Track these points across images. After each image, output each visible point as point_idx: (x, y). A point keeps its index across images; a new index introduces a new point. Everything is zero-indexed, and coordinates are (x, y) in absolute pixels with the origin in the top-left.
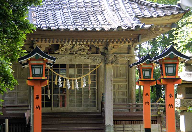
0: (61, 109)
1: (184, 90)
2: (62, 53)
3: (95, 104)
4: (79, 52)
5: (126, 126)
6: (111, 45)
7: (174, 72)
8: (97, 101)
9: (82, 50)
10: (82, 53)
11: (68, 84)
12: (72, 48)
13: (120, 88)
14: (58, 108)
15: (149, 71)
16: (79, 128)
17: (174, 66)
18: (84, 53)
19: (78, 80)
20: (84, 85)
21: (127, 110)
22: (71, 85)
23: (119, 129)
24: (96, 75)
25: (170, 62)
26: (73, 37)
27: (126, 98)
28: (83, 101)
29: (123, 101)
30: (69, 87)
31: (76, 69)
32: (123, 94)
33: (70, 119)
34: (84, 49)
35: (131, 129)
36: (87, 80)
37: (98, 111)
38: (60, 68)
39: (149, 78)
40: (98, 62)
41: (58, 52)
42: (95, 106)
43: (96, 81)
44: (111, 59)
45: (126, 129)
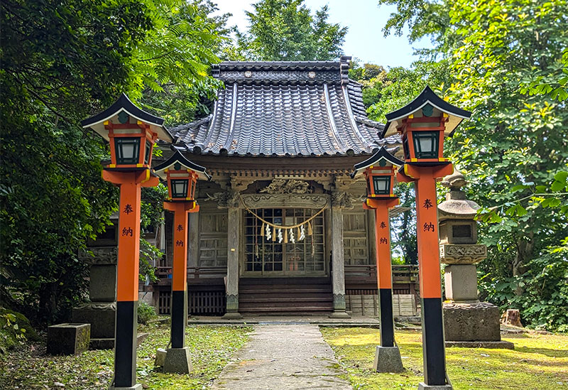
0: (274, 274)
1: (450, 230)
2: (271, 192)
3: (323, 267)
4: (294, 191)
5: (366, 296)
6: (339, 180)
7: (434, 150)
8: (324, 262)
9: (299, 187)
10: (298, 192)
11: (280, 235)
12: (285, 184)
13: (356, 244)
14: (270, 272)
15: (386, 181)
16: (298, 299)
17: (435, 137)
18: (301, 191)
19: (293, 229)
20: (302, 236)
21: (367, 275)
22: (283, 237)
23: (356, 301)
24: (323, 226)
25: (425, 126)
26: (283, 167)
27: (365, 258)
28: (305, 262)
29: (362, 262)
30: (281, 239)
31: (296, 219)
32: (362, 252)
33: (287, 286)
34: (302, 186)
35: (372, 301)
36: (307, 228)
37: (326, 276)
38: (273, 218)
39: (385, 194)
40: (322, 203)
41: (265, 190)
42: (322, 269)
43: (324, 235)
44: (339, 198)
45: (366, 301)
